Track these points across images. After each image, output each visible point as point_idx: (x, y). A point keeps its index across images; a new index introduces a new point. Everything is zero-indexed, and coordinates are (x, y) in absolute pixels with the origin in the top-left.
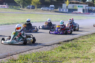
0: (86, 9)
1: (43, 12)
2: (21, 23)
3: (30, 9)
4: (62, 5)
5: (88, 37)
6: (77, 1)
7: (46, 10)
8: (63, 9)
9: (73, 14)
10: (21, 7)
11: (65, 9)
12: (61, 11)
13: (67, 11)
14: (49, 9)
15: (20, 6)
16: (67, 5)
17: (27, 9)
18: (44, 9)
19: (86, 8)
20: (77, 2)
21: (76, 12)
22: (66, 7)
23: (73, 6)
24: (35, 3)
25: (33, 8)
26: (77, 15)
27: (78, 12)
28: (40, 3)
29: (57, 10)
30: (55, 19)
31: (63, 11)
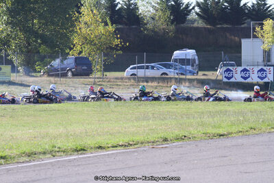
2: (21, 155)
3: (64, 75)
4: (238, 47)
7: (152, 79)
8: (245, 70)
10: (14, 69)
11: (256, 69)
12: (232, 80)
13: (270, 77)
14: (172, 73)
15: (10, 62)
16: (266, 47)
17: (52, 79)
18: (141, 73)
22: (260, 59)
24: (91, 42)
25: (83, 68)
28: (117, 42)
29: (211, 75)
30: (203, 124)
31: (245, 78)
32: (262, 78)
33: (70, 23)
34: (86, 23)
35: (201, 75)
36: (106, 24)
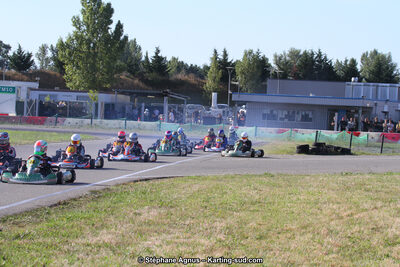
0: (31, 101)
19: (28, 95)
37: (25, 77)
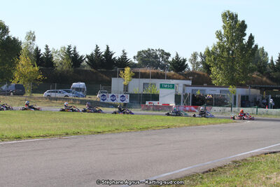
0: (186, 95)
1: (51, 104)
3: (9, 94)
4: (109, 83)
5: (194, 180)
6: (157, 68)
7: (60, 99)
8: (113, 96)
9: (144, 110)
11: (120, 95)
12: (105, 101)
13: (127, 101)
14: (71, 96)
16: (125, 83)
18: (53, 95)
19: (184, 90)
20: (155, 71)
21: (155, 103)
22: (122, 90)
23: (144, 84)
24: (26, 77)
25: (19, 91)
26: (157, 112)
27: (161, 104)
28: (40, 76)
29: (94, 98)
30: (89, 126)
31: (113, 100)
32: (123, 101)
33: (13, 65)
34: (22, 65)
35: (87, 98)
36: (34, 66)
37: (181, 77)
